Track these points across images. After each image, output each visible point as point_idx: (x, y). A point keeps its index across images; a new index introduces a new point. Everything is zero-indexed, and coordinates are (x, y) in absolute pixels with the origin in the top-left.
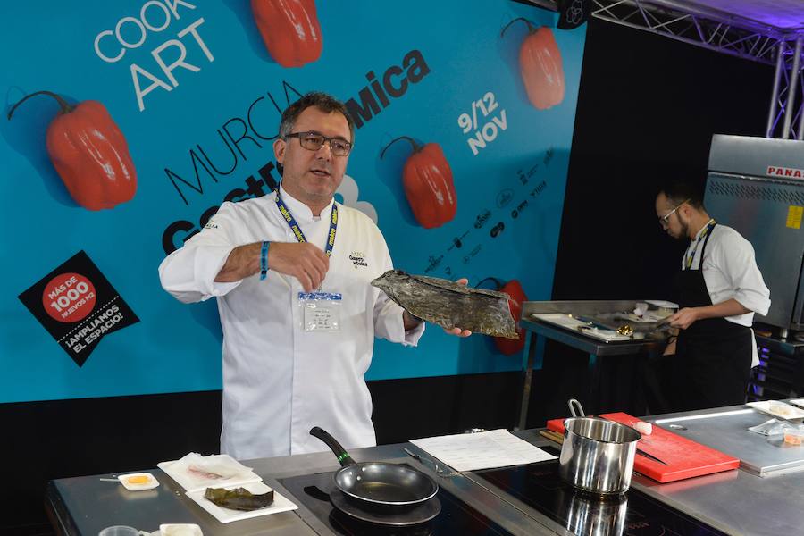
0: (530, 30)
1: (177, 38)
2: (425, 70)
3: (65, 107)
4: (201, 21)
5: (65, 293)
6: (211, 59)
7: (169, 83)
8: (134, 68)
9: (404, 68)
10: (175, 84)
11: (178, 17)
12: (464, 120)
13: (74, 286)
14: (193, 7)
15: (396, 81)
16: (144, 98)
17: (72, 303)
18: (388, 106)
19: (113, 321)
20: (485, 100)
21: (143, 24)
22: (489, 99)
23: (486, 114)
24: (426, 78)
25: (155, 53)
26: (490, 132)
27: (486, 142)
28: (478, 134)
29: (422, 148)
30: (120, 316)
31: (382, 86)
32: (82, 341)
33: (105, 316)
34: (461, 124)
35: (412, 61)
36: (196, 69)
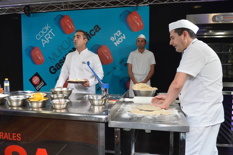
0: (129, 13)
1: (48, 33)
2: (100, 29)
3: (33, 48)
4: (52, 29)
5: (35, 79)
6: (54, 36)
7: (48, 41)
8: (42, 40)
9: (94, 29)
10: (49, 41)
11: (48, 30)
12: (112, 38)
13: (36, 78)
14: (50, 27)
15: (93, 33)
16: (44, 45)
17: (36, 81)
18: (92, 39)
19: (43, 85)
20: (118, 32)
21: (43, 32)
22: (119, 32)
23: (118, 36)
24: (100, 31)
25: (45, 37)
26: (120, 40)
27: (119, 43)
28: (117, 41)
29: (101, 46)
30: (43, 84)
31: (89, 34)
32: (38, 88)
33: (41, 84)
34: (111, 39)
35: (96, 27)
36: (52, 38)
